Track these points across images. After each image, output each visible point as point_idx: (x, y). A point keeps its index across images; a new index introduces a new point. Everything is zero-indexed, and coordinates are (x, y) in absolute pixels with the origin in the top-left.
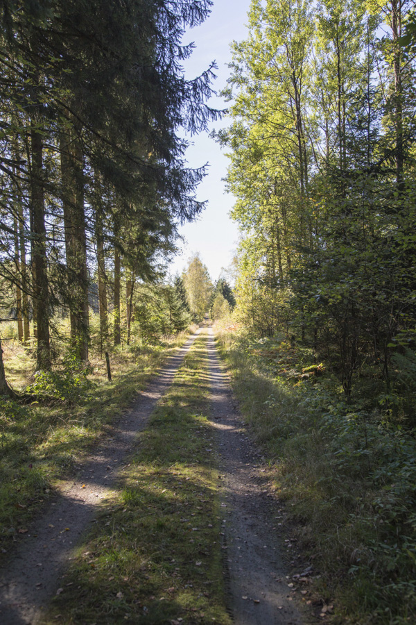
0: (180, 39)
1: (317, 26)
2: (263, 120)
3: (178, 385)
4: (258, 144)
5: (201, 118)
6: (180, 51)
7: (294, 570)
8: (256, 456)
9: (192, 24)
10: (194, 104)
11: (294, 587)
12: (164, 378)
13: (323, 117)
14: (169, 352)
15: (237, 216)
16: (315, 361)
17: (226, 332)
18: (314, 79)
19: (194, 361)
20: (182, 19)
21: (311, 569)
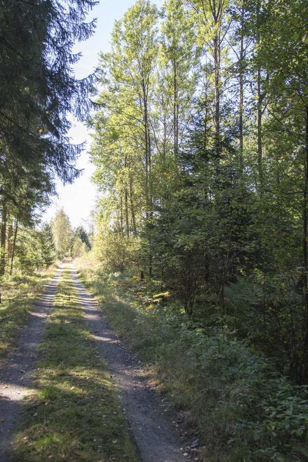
0: (70, 49)
1: (160, 49)
2: (119, 111)
3: (57, 307)
4: (115, 128)
5: (86, 108)
6: (70, 57)
7: (186, 443)
8: (134, 360)
9: (80, 39)
10: (81, 98)
11: (188, 456)
12: (45, 301)
13: (163, 114)
14: (44, 282)
15: (96, 180)
16: (163, 290)
17: (86, 267)
18: (157, 86)
19: (65, 289)
20: (72, 34)
21: (198, 442)
